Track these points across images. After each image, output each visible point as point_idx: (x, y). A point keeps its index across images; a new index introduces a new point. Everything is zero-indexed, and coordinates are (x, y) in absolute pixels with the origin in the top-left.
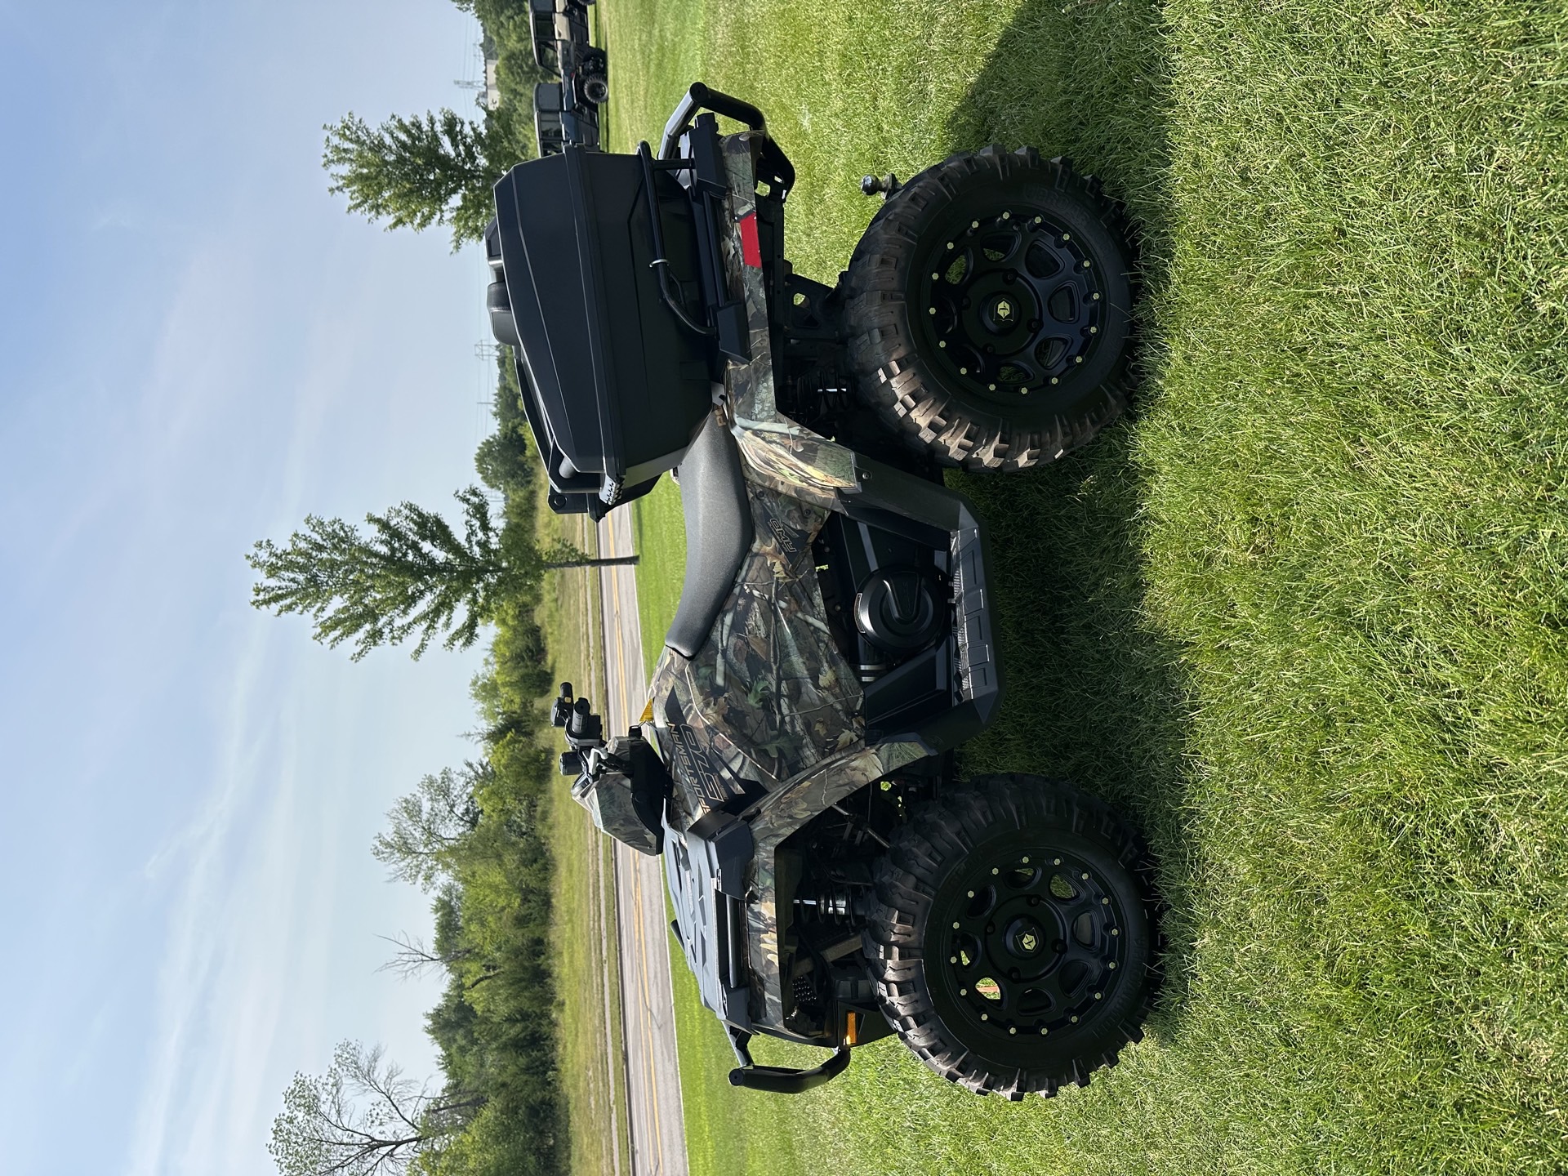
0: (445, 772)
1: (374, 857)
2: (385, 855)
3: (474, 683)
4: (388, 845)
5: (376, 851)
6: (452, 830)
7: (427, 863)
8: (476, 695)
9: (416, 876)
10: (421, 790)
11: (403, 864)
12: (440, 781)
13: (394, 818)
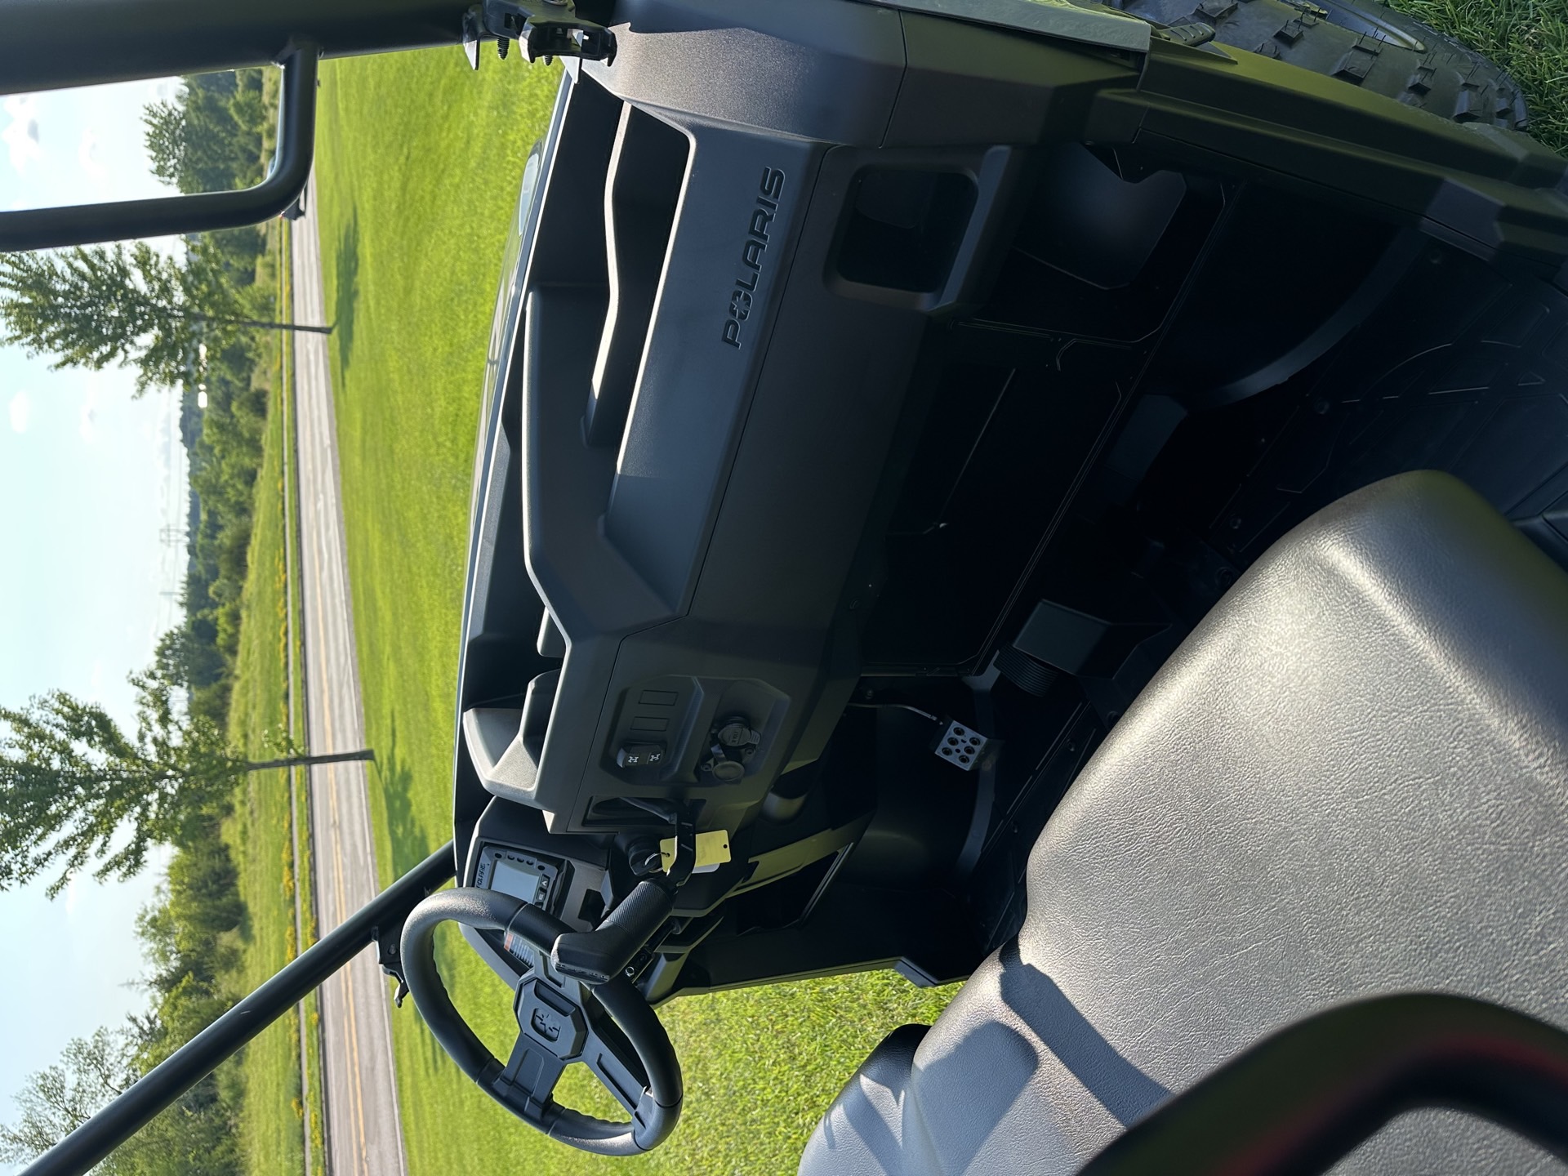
0: (98, 1033)
3: (142, 918)
8: (143, 934)
10: (65, 1059)
12: (91, 1047)
13: (25, 1101)
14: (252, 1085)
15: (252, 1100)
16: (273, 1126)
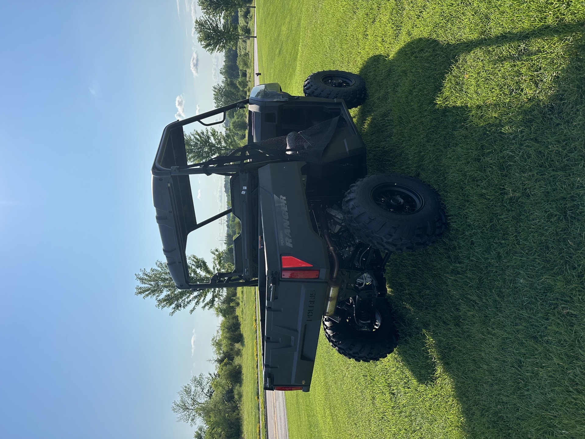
0: (200, 375)
1: (173, 411)
2: (177, 410)
3: (213, 340)
4: (178, 405)
5: (173, 409)
6: (203, 399)
7: (192, 413)
8: (213, 345)
9: (188, 420)
10: (192, 382)
11: (183, 414)
12: (199, 379)
13: (181, 394)
14: (244, 394)
15: (244, 399)
16: (250, 406)
